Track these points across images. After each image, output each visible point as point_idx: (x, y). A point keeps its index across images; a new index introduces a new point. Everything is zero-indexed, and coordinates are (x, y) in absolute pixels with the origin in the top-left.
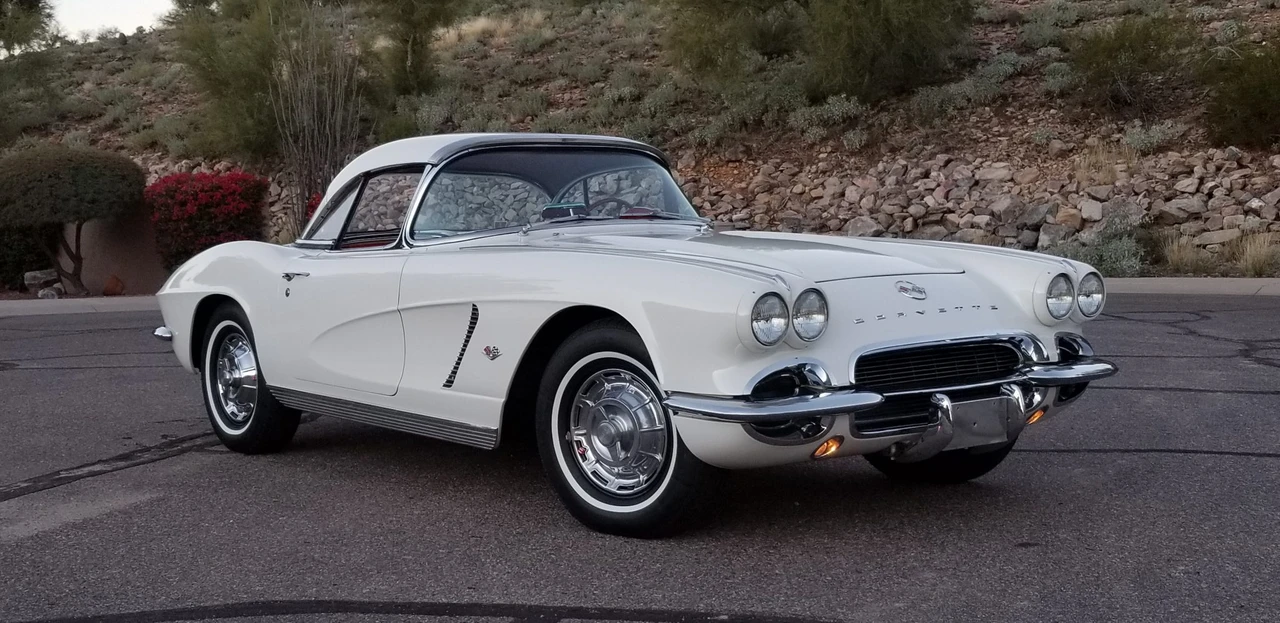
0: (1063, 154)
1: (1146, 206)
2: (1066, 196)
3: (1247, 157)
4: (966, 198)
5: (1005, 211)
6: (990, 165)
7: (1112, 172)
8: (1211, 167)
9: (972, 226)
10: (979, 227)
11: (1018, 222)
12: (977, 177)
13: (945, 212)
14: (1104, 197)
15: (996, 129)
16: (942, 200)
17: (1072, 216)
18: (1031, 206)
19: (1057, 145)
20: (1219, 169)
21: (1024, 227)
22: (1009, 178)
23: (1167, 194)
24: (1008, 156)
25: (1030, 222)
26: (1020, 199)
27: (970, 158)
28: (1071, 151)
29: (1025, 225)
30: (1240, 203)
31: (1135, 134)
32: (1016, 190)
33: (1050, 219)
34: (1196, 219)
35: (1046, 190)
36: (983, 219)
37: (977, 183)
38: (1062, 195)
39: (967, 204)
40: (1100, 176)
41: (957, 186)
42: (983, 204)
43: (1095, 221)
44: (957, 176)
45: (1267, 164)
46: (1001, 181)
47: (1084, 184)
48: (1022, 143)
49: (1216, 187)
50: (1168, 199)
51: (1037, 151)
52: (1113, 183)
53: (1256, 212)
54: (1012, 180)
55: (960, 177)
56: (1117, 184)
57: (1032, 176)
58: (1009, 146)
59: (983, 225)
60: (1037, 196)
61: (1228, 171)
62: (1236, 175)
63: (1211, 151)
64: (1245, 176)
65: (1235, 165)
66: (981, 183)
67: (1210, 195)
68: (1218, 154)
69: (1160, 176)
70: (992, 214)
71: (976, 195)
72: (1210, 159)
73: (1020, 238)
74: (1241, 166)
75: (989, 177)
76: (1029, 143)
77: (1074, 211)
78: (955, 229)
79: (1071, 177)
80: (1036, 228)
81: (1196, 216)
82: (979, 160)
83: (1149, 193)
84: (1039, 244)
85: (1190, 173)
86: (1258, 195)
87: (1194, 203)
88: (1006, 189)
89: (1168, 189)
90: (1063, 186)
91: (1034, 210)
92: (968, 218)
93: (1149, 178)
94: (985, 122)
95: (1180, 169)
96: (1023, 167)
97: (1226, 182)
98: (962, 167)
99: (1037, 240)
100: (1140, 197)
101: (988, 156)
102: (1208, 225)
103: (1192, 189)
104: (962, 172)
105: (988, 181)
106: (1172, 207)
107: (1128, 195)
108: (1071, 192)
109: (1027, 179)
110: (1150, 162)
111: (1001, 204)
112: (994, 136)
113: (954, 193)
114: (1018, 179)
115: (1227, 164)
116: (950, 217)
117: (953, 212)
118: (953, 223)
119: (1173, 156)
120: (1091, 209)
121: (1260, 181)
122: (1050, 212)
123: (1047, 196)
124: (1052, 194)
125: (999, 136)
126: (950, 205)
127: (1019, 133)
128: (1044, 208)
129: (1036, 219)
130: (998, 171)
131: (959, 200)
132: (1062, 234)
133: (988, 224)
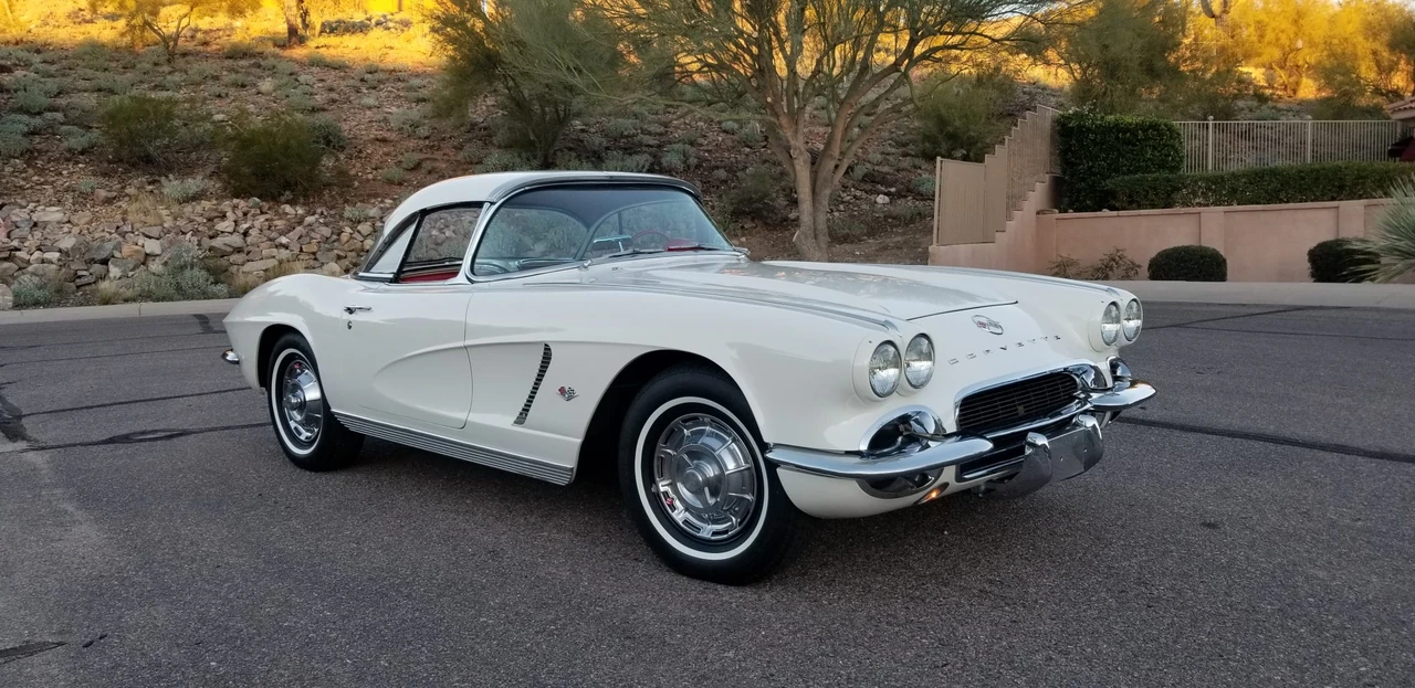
0: (109, 201)
1: (196, 243)
2: (123, 235)
3: (266, 205)
4: (30, 237)
5: (72, 248)
6: (44, 210)
7: (160, 217)
8: (240, 214)
9: (43, 262)
10: (51, 262)
11: (86, 257)
12: (35, 220)
13: (12, 250)
14: (157, 236)
15: (35, 178)
16: (6, 240)
17: (137, 251)
18: (96, 244)
19: (102, 193)
20: (245, 214)
21: (93, 261)
22: (66, 220)
23: (211, 233)
24: (59, 201)
25: (98, 257)
26: (82, 238)
27: (24, 204)
28: (114, 198)
29: (93, 259)
30: (270, 240)
31: (172, 186)
32: (76, 230)
33: (117, 254)
34: (239, 252)
35: (103, 231)
36: (54, 256)
37: (35, 224)
38: (120, 234)
39: (31, 242)
40: (151, 220)
41: (18, 227)
42: (48, 243)
43: (157, 255)
44: (14, 218)
45: (281, 211)
46: (59, 222)
47: (137, 225)
48: (67, 190)
49: (250, 228)
50: (211, 237)
51: (84, 198)
52: (162, 225)
53: (286, 247)
54: (69, 222)
55: (18, 219)
56: (165, 225)
57: (88, 219)
58: (55, 193)
59: (55, 260)
60: (97, 235)
61: (254, 216)
62: (262, 218)
63: (235, 201)
64: (267, 220)
65: (258, 212)
66: (40, 224)
67: (246, 234)
68: (242, 203)
69: (199, 219)
70: (60, 251)
71: (38, 234)
72: (235, 207)
73: (91, 271)
74: (262, 213)
75: (46, 219)
76: (73, 191)
77: (137, 248)
78: (25, 265)
79: (124, 220)
80: (105, 262)
81: (239, 250)
82: (32, 205)
83: (195, 232)
84: (111, 275)
85: (224, 217)
86: (282, 233)
87: (237, 240)
88: (66, 230)
89: (209, 229)
90: (118, 228)
91: (99, 248)
92: (37, 254)
93: (191, 221)
94: (21, 173)
95: (216, 214)
96: (75, 211)
97: (257, 224)
98: (17, 210)
99: (108, 271)
100: (188, 236)
101: (38, 201)
102: (251, 256)
103: (230, 229)
104: (18, 215)
105: (46, 224)
106: (218, 242)
107: (177, 234)
108: (127, 232)
109: (83, 221)
110: (188, 209)
111: (67, 243)
112: (37, 184)
113: (16, 233)
114: (74, 219)
115: (253, 211)
116: (18, 253)
117: (20, 250)
118: (22, 260)
119: (206, 204)
120: (152, 246)
121: (280, 224)
122: (115, 248)
123: (108, 236)
124: (111, 234)
125: (42, 184)
126: (15, 243)
127: (59, 183)
128: (109, 246)
129: (104, 255)
130: (53, 214)
131: (23, 239)
132: (131, 266)
133: (59, 260)
